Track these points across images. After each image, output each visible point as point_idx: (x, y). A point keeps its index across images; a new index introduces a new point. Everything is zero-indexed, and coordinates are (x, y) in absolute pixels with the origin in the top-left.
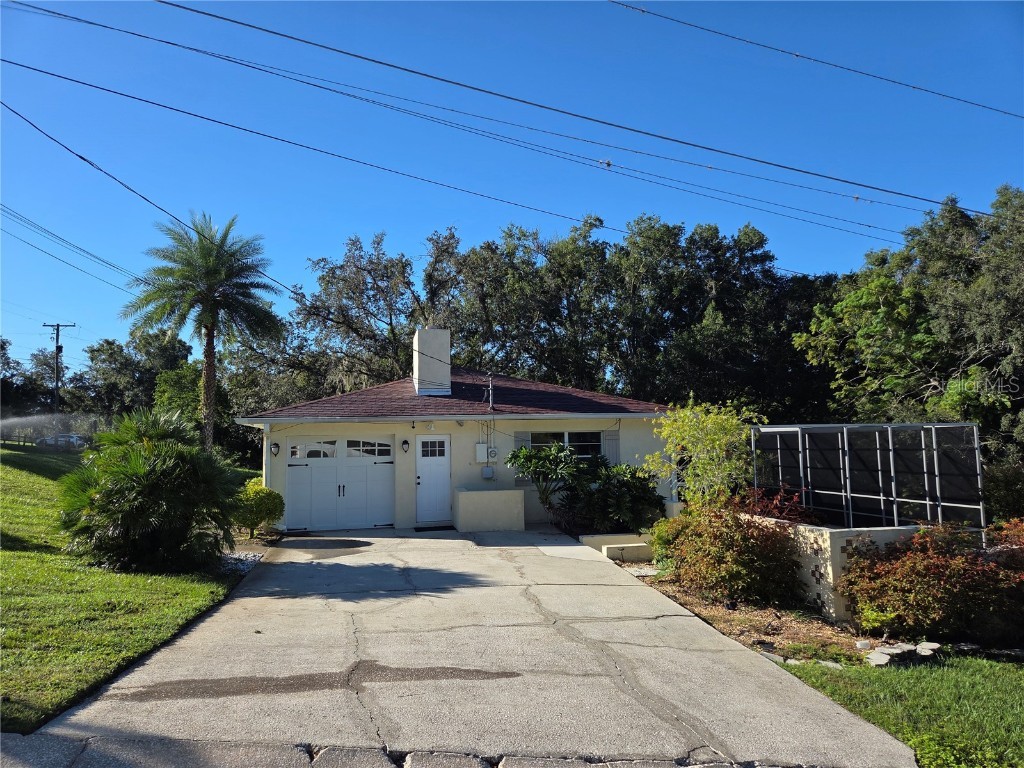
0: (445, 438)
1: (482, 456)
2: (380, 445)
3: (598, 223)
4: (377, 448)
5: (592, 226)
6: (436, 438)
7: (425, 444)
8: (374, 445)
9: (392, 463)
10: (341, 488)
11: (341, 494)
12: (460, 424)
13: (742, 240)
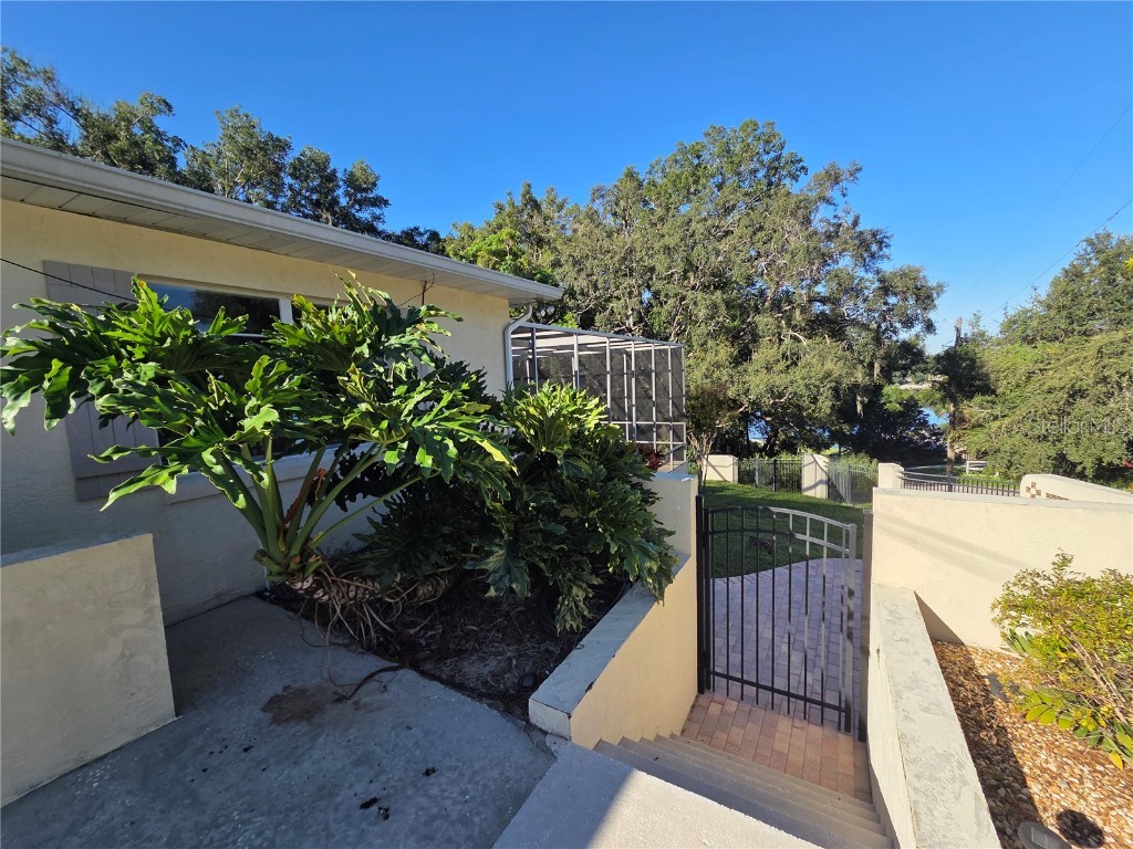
3: (164, 108)
5: (154, 109)
13: (358, 174)
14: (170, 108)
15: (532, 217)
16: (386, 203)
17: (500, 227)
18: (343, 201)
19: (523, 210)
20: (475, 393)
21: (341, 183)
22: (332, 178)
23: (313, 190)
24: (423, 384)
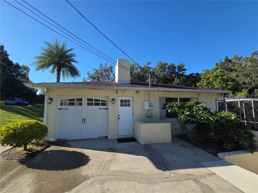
0: (130, 99)
1: (147, 106)
2: (102, 101)
3: (149, 63)
4: (100, 102)
5: (148, 64)
6: (127, 99)
7: (122, 101)
8: (99, 100)
9: (107, 109)
10: (84, 120)
11: (84, 122)
12: (137, 92)
13: (180, 65)
14: (150, 63)
15: (228, 64)
16: (186, 70)
17: (217, 69)
18: (177, 71)
19: (225, 63)
20: (209, 112)
21: (177, 68)
22: (175, 68)
23: (171, 70)
24: (201, 111)
